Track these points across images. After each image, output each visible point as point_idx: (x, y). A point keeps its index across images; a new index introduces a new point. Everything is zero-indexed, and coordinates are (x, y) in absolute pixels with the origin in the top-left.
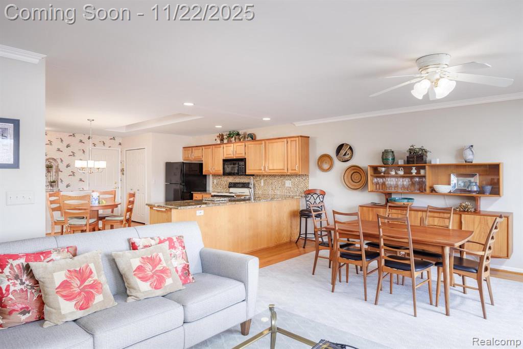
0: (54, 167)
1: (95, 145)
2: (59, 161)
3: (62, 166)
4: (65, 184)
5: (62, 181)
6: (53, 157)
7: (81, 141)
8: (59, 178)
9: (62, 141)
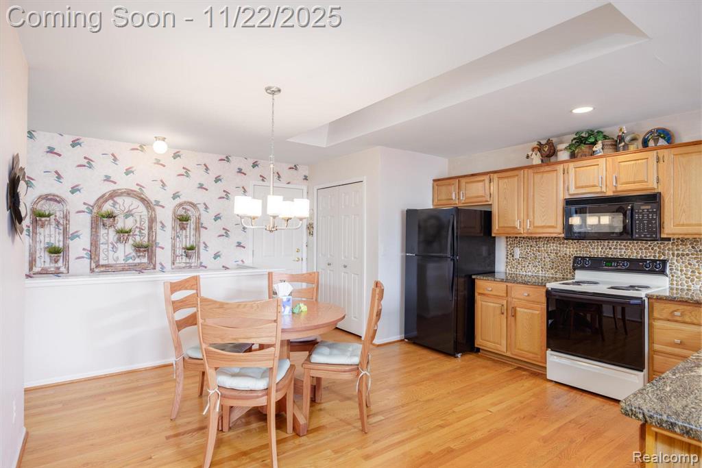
0: (193, 220)
1: (263, 178)
2: (202, 208)
3: (207, 219)
4: (212, 252)
5: (206, 246)
6: (190, 200)
7: (240, 171)
8: (201, 242)
9: (207, 169)
